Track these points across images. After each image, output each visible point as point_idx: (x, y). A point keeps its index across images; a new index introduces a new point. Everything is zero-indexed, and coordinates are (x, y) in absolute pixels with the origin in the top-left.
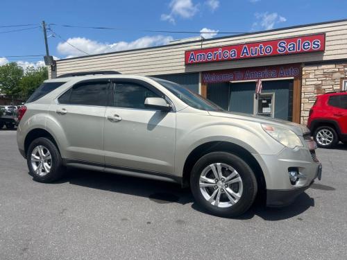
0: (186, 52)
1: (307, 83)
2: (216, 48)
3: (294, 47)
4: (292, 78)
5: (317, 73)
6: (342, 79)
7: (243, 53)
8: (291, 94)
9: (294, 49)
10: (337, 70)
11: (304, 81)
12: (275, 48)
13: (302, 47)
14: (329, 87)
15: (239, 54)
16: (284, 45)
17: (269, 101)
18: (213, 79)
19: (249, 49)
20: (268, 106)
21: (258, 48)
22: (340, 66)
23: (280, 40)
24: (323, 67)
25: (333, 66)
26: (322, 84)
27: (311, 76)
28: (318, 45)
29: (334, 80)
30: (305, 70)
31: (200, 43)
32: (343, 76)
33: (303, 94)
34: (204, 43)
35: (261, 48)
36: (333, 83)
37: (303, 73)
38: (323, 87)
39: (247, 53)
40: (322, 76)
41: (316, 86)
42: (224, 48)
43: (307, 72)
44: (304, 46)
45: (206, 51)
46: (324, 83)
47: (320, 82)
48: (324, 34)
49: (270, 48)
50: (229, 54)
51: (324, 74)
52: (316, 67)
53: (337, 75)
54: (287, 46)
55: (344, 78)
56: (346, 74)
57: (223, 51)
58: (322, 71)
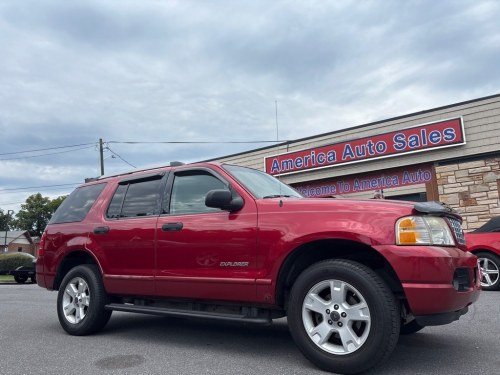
0: (266, 159)
1: (447, 191)
2: (307, 152)
3: (416, 140)
4: (423, 185)
5: (459, 174)
6: (498, 181)
7: (346, 154)
9: (417, 144)
10: (489, 168)
11: (440, 188)
12: (390, 144)
13: (428, 138)
14: (481, 194)
15: (339, 157)
16: (402, 139)
19: (354, 149)
21: (366, 146)
22: (493, 163)
23: (396, 132)
24: (463, 165)
25: (480, 163)
26: (469, 191)
27: (450, 181)
28: (453, 135)
29: (486, 184)
30: (438, 169)
31: (286, 146)
32: (499, 176)
34: (290, 145)
35: (370, 145)
36: (486, 188)
37: (438, 176)
38: (473, 196)
39: (351, 153)
40: (467, 179)
41: (460, 193)
42: (318, 150)
43: (442, 174)
44: (431, 138)
45: (293, 156)
46: (472, 189)
47: (466, 189)
48: (459, 119)
49: (382, 145)
50: (325, 157)
51: (470, 176)
52: (455, 167)
53: (490, 176)
54: (406, 140)
57: (317, 154)
58: (466, 172)
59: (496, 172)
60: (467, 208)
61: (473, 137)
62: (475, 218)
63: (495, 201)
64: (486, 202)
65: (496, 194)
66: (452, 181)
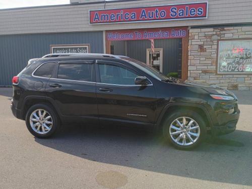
0: (90, 11)
1: (193, 43)
2: (118, 11)
3: (183, 12)
5: (200, 35)
6: (218, 40)
7: (142, 16)
8: (181, 51)
9: (183, 15)
10: (215, 33)
11: (190, 41)
12: (168, 13)
13: (189, 12)
14: (209, 47)
15: (138, 17)
16: (175, 11)
18: (116, 37)
19: (147, 13)
21: (154, 12)
22: (217, 30)
23: (172, 6)
24: (203, 30)
25: (212, 29)
26: (203, 45)
28: (201, 12)
29: (212, 41)
30: (191, 31)
31: (103, 4)
32: (219, 38)
33: (189, 52)
34: (107, 4)
35: (157, 12)
36: (212, 43)
37: (190, 35)
38: (205, 47)
39: (145, 15)
40: (204, 38)
41: (200, 45)
42: (125, 10)
43: (192, 34)
44: (191, 12)
45: (109, 12)
46: (205, 43)
47: (202, 43)
48: (206, 3)
49: (163, 13)
50: (130, 16)
51: (205, 36)
52: (199, 30)
53: (215, 37)
54: (177, 11)
55: (220, 40)
56: (222, 36)
57: (124, 13)
58: (204, 34)
59: (218, 35)
60: (202, 53)
62: (204, 59)
63: (214, 50)
64: (211, 51)
65: (216, 47)
66: (196, 38)
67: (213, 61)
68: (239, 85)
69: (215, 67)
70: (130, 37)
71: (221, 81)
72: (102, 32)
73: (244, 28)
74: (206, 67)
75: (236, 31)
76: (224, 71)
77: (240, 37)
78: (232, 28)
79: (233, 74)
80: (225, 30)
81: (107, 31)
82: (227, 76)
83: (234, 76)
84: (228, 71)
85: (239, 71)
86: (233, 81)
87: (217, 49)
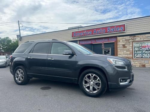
0: (72, 32)
1: (120, 44)
2: (84, 31)
4: (114, 42)
5: (123, 40)
6: (133, 42)
8: (114, 48)
9: (113, 31)
11: (118, 43)
12: (106, 30)
15: (93, 33)
17: (109, 51)
18: (83, 43)
19: (97, 31)
20: (108, 53)
22: (132, 37)
23: (108, 27)
24: (124, 37)
25: (129, 37)
26: (125, 44)
28: (123, 29)
29: (129, 43)
30: (118, 38)
31: (78, 29)
32: (133, 41)
33: (118, 49)
34: (79, 29)
35: (101, 30)
36: (129, 44)
37: (118, 40)
38: (126, 45)
41: (123, 45)
42: (87, 30)
44: (117, 29)
45: (80, 32)
46: (126, 44)
48: (125, 25)
49: (104, 30)
50: (89, 33)
51: (126, 40)
52: (122, 37)
53: (131, 40)
54: (111, 29)
55: (134, 42)
56: (134, 40)
57: (86, 32)
58: (125, 39)
59: (132, 40)
60: (124, 49)
61: (128, 30)
62: (126, 51)
63: (131, 47)
64: (129, 47)
65: (131, 45)
66: (121, 41)
67: (131, 53)
68: (146, 65)
69: (132, 55)
70: (90, 42)
71: (136, 63)
72: (77, 41)
73: (147, 35)
74: (127, 56)
75: (142, 37)
76: (137, 57)
77: (145, 40)
78: (140, 36)
79: (142, 59)
80: (136, 37)
81: (79, 40)
82: (139, 60)
83: (143, 60)
84: (139, 57)
85: (145, 58)
86: (142, 63)
87: (132, 46)
